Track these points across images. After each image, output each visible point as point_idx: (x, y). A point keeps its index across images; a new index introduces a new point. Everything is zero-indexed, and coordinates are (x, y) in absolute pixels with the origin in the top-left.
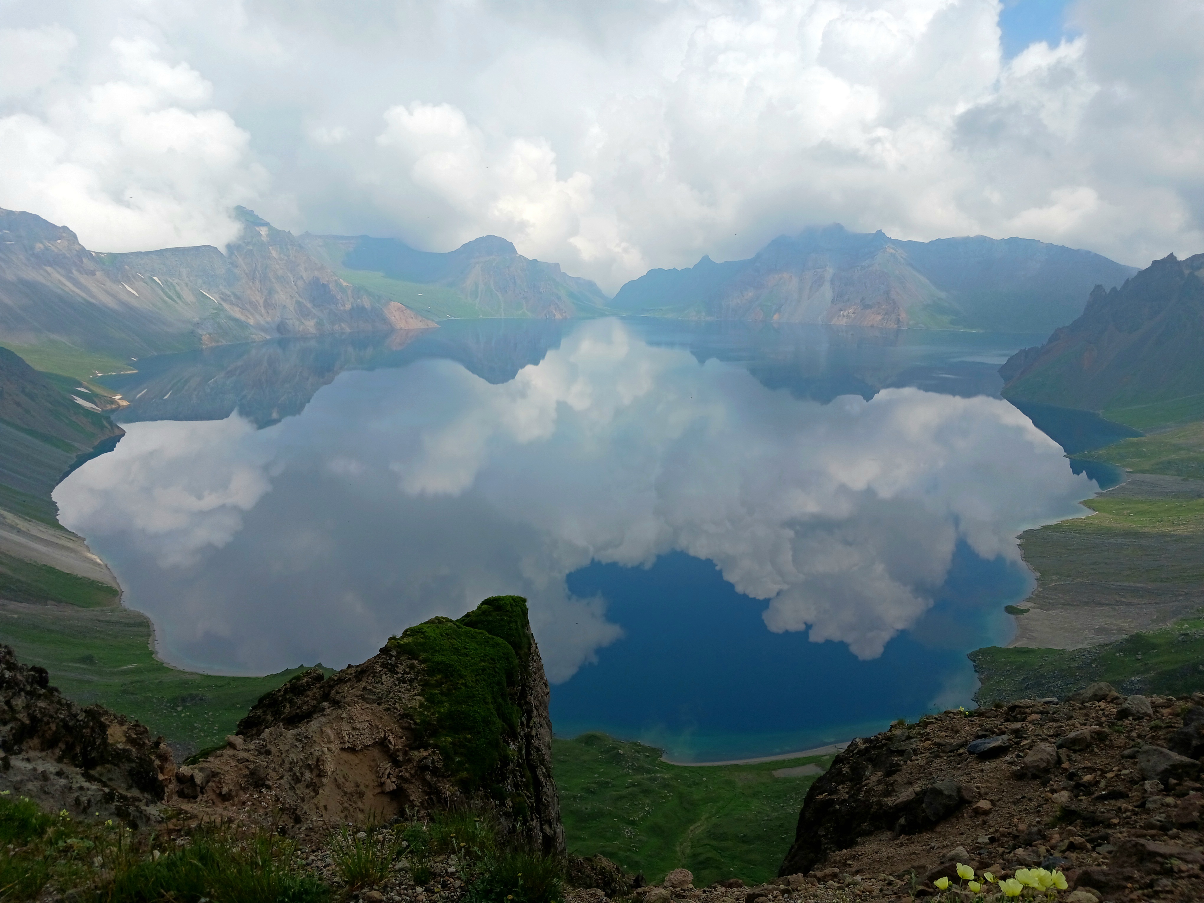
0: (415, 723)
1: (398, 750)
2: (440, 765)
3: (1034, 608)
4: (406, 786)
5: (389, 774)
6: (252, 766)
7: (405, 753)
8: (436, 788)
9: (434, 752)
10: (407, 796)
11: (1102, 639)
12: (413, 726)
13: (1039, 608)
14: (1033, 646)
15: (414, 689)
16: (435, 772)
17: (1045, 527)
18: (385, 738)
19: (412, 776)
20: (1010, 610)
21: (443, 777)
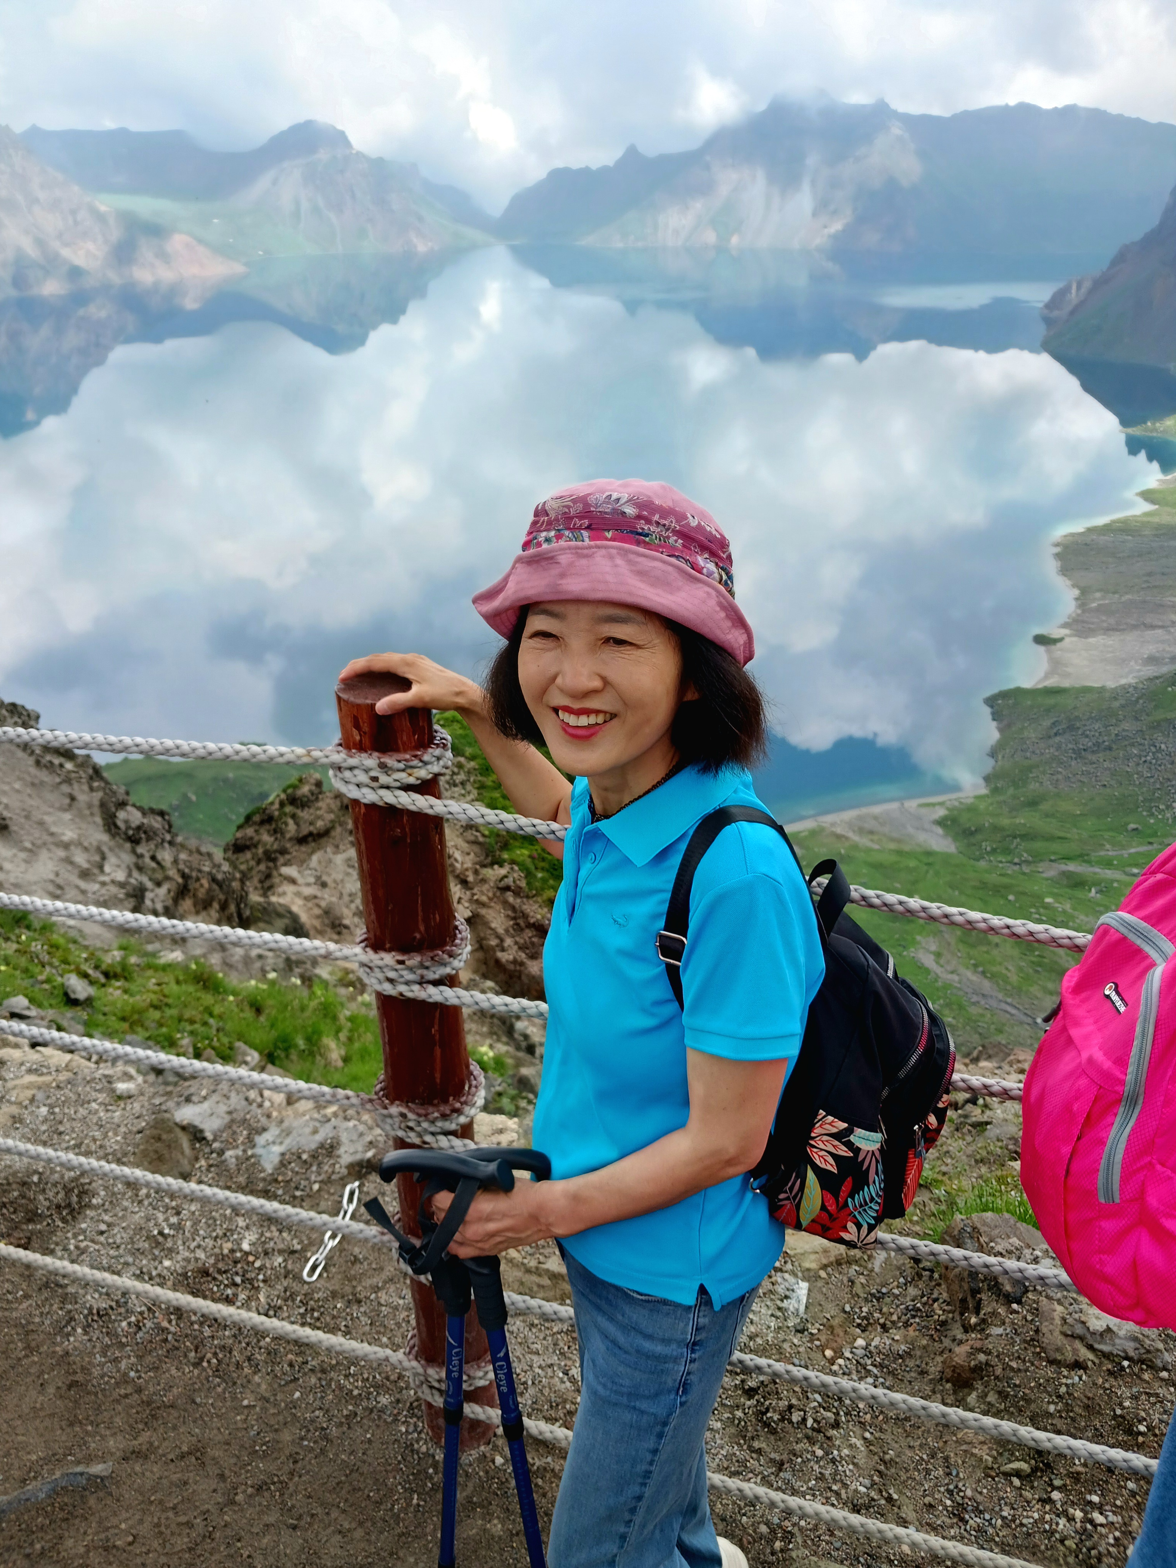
0: (484, 835)
1: (467, 870)
2: (523, 884)
3: (1070, 636)
4: (483, 911)
5: (460, 898)
6: (323, 904)
7: (476, 872)
8: (522, 912)
9: (512, 869)
10: (486, 924)
11: (1150, 671)
12: (481, 839)
13: (1076, 636)
14: (1066, 684)
15: (469, 793)
16: (517, 892)
17: (1090, 530)
19: (491, 899)
20: (1041, 640)
21: (528, 897)
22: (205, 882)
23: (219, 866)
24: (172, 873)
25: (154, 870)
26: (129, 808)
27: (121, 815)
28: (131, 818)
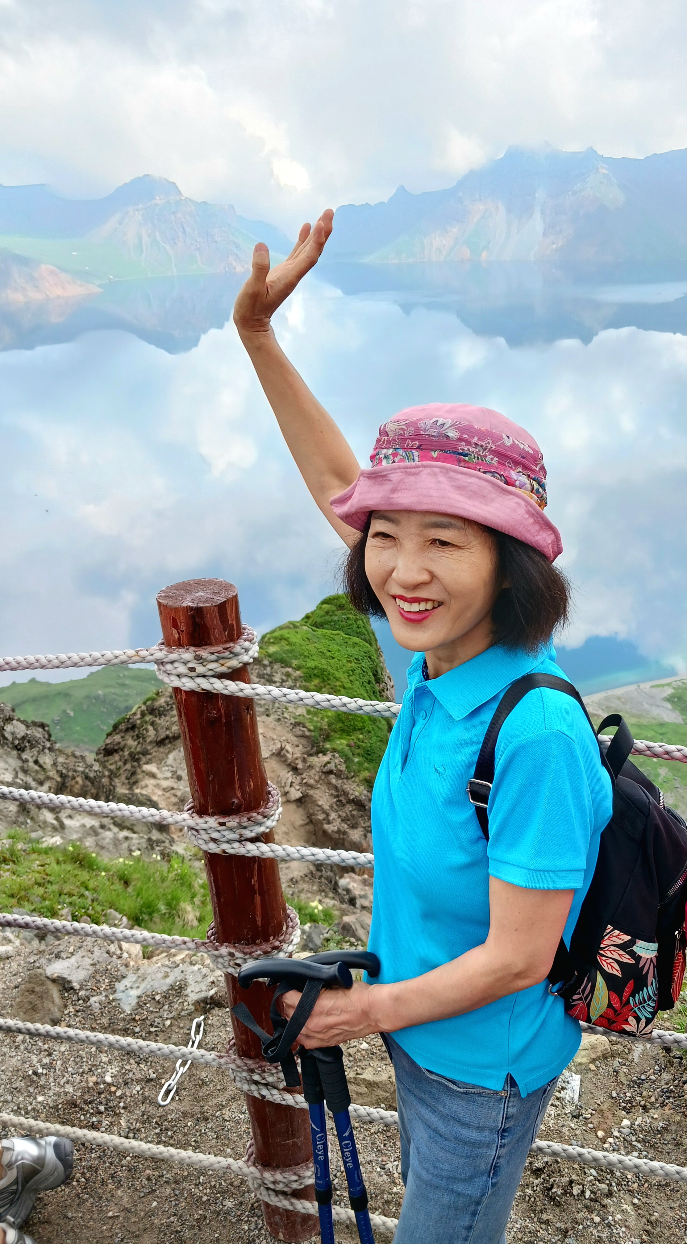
0: (309, 730)
1: (297, 759)
2: (343, 768)
4: (311, 792)
5: (292, 782)
6: (179, 794)
7: (304, 760)
8: (343, 791)
10: (314, 802)
12: (307, 733)
16: (339, 774)
18: (282, 749)
19: (317, 782)
21: (347, 778)
22: (79, 779)
23: (91, 766)
24: (52, 773)
25: (37, 772)
26: (15, 722)
27: (9, 728)
28: (17, 731)
